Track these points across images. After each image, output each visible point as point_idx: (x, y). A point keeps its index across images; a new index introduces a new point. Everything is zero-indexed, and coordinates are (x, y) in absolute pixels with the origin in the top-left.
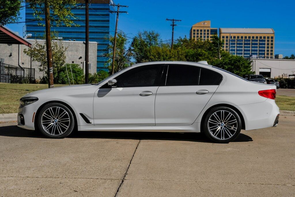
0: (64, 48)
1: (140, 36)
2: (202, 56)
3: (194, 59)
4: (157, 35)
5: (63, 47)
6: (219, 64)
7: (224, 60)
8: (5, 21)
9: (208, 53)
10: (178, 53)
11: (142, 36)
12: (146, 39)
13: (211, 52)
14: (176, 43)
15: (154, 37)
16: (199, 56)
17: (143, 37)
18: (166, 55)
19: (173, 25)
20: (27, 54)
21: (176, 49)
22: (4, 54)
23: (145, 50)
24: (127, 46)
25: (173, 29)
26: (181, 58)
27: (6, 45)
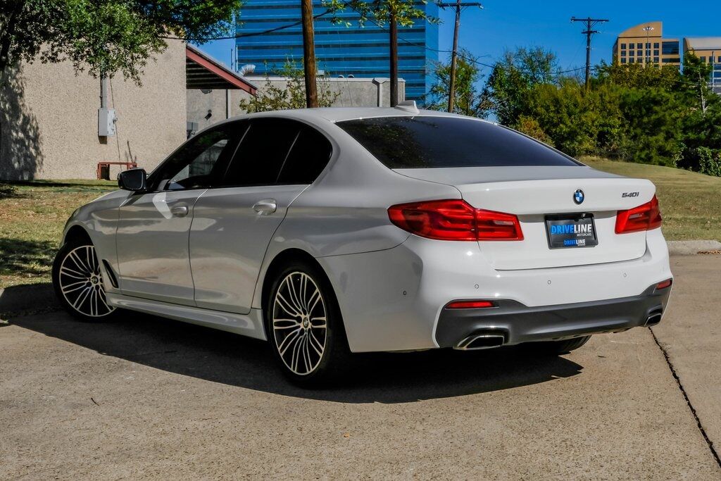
0: (332, 94)
1: (508, 60)
2: (661, 105)
3: (641, 112)
4: (550, 58)
5: (328, 93)
6: (703, 123)
7: (715, 112)
8: (206, 34)
9: (675, 96)
10: (602, 99)
11: (513, 60)
12: (522, 68)
13: (682, 95)
14: (593, 74)
15: (543, 63)
16: (652, 105)
17: (518, 64)
18: (575, 105)
19: (589, 33)
20: (247, 110)
21: (597, 89)
22: (195, 112)
23: (523, 95)
24: (478, 85)
25: (589, 41)
26: (610, 110)
27: (199, 91)
